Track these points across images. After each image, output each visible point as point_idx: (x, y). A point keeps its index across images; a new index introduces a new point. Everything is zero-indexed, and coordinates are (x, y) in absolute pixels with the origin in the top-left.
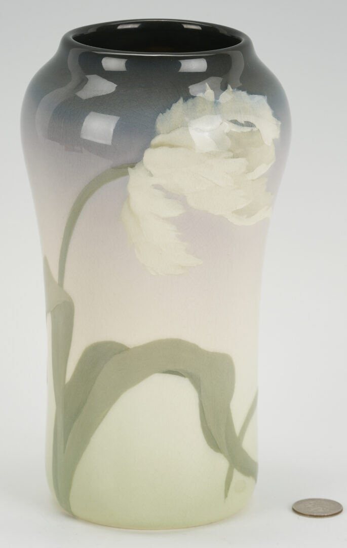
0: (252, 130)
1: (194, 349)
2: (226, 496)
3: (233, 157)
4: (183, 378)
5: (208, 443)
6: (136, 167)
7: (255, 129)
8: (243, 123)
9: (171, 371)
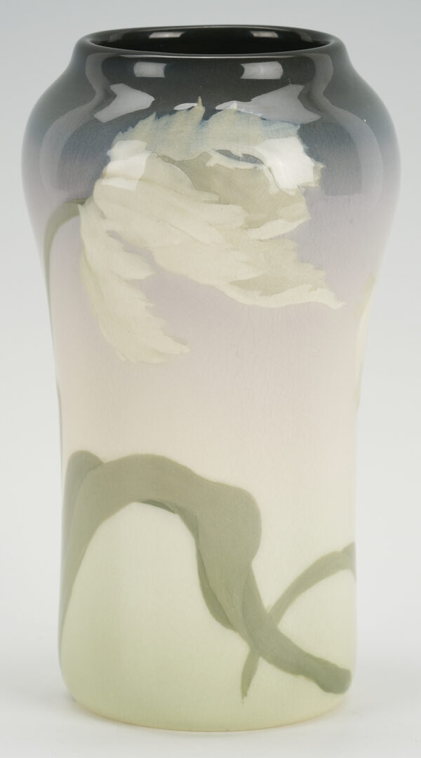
0: (256, 167)
1: (185, 475)
2: (244, 693)
3: (219, 202)
4: (172, 514)
5: (211, 612)
6: (86, 203)
7: (260, 167)
8: (240, 155)
9: (155, 501)
